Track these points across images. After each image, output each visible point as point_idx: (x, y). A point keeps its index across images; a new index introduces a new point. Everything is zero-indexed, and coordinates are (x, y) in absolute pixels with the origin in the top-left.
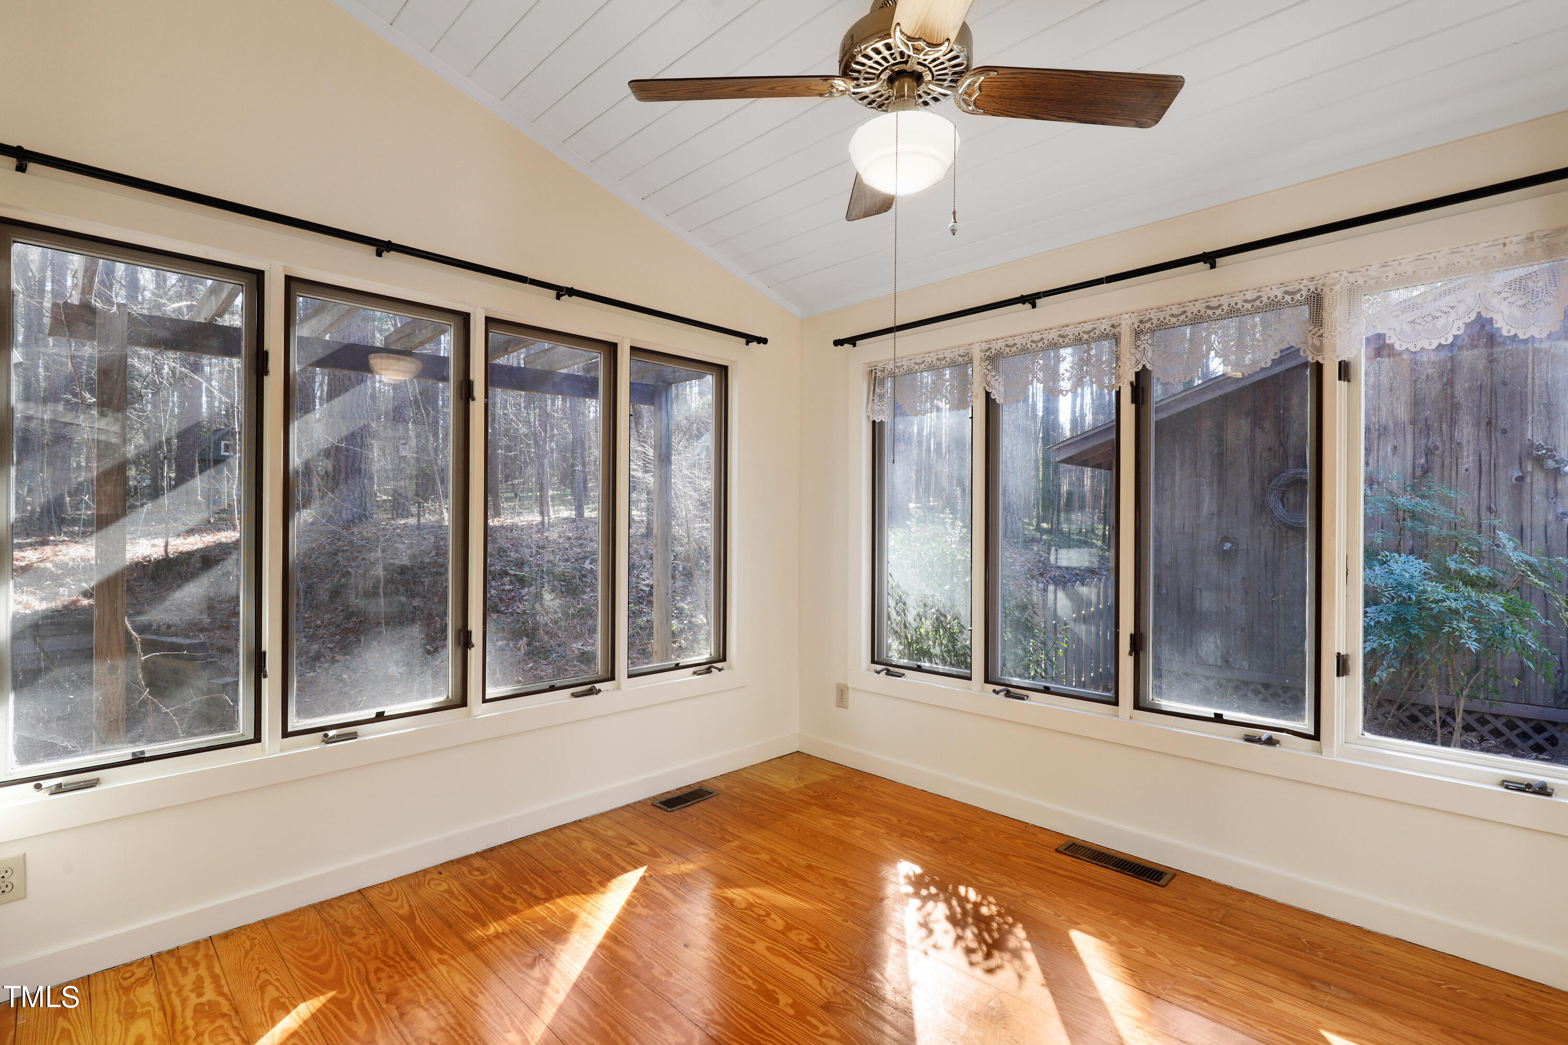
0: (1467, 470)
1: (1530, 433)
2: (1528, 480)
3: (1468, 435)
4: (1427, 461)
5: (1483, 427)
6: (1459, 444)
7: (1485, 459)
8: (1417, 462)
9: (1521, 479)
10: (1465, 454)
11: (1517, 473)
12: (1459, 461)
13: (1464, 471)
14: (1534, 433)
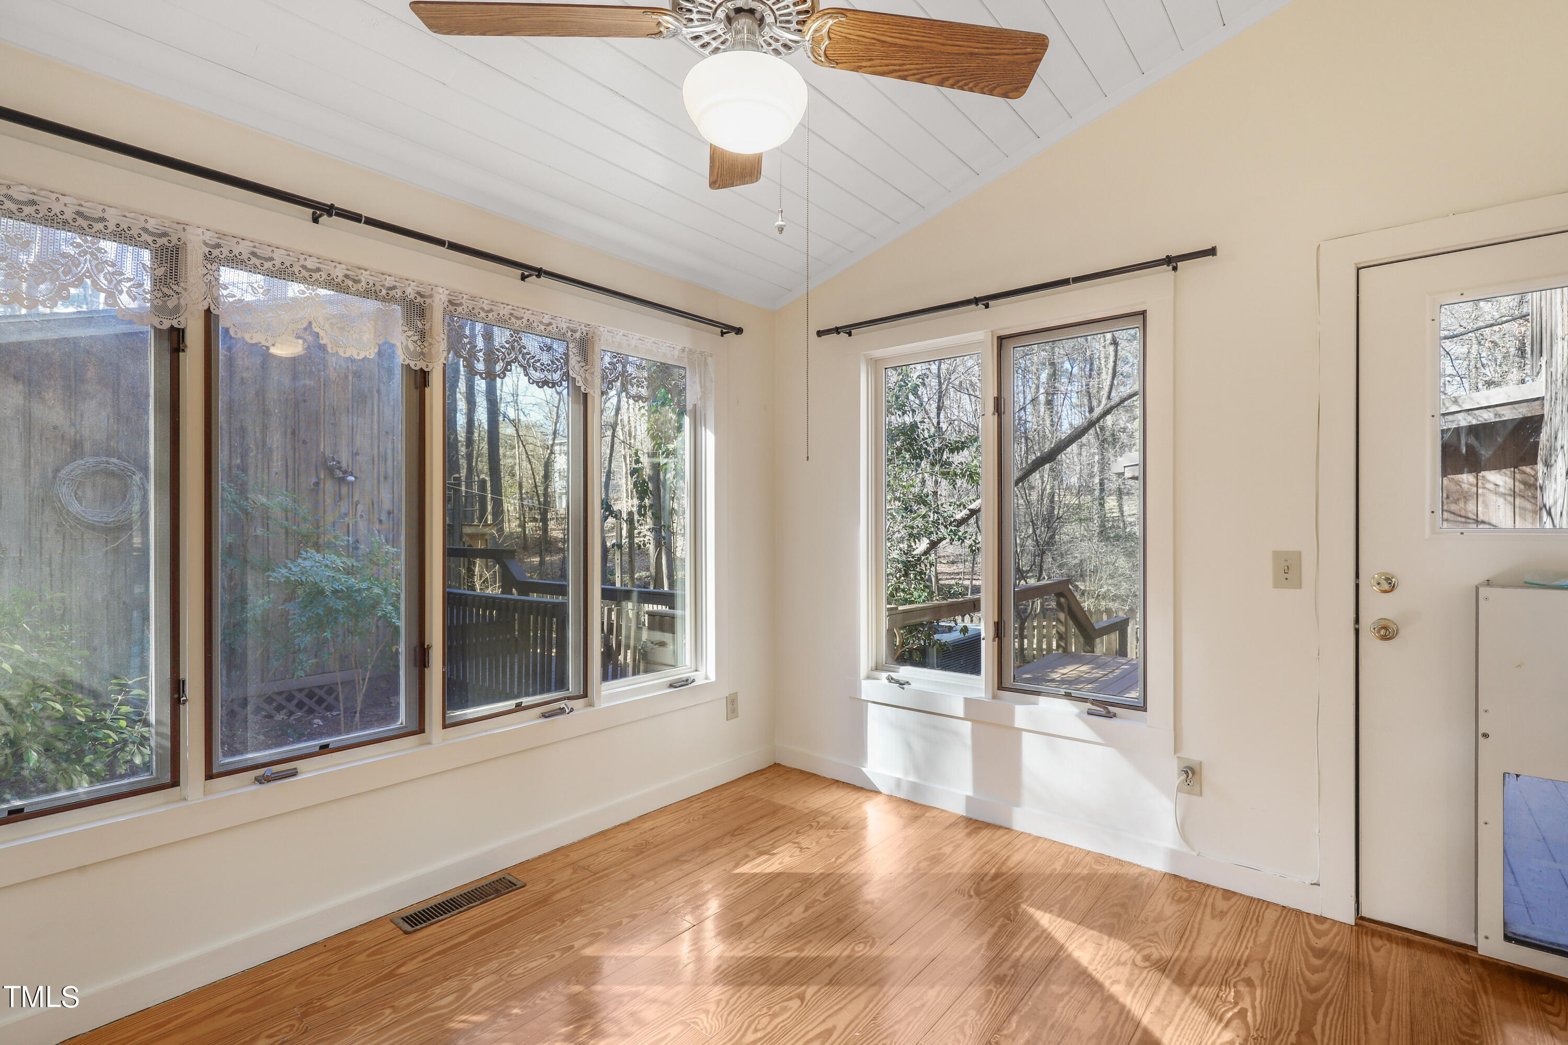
0: (276, 473)
1: (322, 446)
2: (322, 486)
3: (278, 441)
4: (242, 461)
5: (289, 435)
6: (269, 448)
7: (290, 462)
8: (233, 463)
9: (317, 484)
10: (275, 459)
11: (314, 480)
12: (271, 464)
13: (274, 474)
14: (325, 447)
